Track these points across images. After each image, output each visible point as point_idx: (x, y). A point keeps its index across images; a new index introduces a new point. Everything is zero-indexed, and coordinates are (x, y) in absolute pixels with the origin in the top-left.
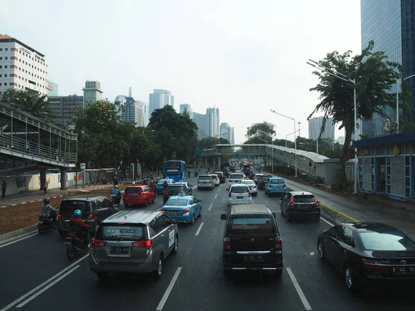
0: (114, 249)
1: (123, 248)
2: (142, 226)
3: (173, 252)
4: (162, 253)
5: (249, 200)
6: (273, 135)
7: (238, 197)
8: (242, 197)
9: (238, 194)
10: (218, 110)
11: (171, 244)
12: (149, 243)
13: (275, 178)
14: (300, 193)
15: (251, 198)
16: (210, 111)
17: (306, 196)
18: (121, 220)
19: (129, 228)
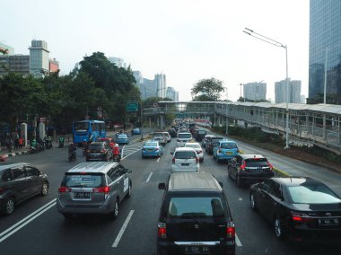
0: (78, 195)
1: (85, 193)
2: (101, 174)
3: (128, 196)
4: (118, 197)
5: (197, 168)
6: (221, 93)
7: (183, 164)
8: (188, 164)
9: (183, 161)
10: (164, 76)
11: (125, 189)
12: (107, 189)
13: (226, 141)
14: (251, 156)
15: (198, 165)
16: (158, 77)
17: (259, 160)
18: (84, 170)
19: (90, 176)
